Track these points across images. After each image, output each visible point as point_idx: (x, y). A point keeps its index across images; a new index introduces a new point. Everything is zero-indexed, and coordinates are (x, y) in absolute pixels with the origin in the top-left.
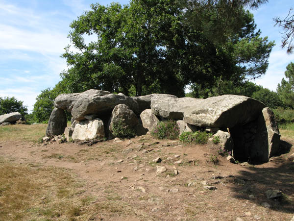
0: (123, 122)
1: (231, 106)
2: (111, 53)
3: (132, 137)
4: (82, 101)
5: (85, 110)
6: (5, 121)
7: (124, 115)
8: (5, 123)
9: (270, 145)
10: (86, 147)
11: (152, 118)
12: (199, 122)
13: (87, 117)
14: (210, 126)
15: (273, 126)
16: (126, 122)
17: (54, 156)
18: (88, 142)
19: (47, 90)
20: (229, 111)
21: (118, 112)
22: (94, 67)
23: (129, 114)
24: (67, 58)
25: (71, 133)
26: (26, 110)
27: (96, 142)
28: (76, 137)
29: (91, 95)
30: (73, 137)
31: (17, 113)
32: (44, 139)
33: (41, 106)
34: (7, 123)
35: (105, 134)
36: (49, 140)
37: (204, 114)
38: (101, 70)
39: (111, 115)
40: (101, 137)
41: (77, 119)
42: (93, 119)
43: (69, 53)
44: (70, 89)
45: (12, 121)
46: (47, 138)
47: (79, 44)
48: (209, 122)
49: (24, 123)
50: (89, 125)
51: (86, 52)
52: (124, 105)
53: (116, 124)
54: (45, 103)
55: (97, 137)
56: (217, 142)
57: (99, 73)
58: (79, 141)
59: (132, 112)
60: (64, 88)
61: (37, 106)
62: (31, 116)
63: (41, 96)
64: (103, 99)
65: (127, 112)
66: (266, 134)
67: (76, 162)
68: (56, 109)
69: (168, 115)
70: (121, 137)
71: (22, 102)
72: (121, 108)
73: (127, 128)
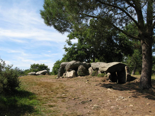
0: (82, 71)
1: (112, 66)
2: (82, 47)
3: (84, 76)
4: (69, 64)
5: (70, 67)
6: (41, 74)
7: (82, 69)
8: (41, 75)
9: (126, 78)
10: (69, 78)
11: (92, 70)
12: (102, 70)
13: (70, 70)
14: (105, 72)
15: (127, 72)
16: (83, 71)
17: (59, 81)
18: (70, 77)
19: (59, 61)
20: (111, 67)
21: (80, 68)
22: (75, 52)
23: (84, 69)
24: (65, 49)
25: (65, 75)
26: (49, 69)
27: (73, 77)
28: (67, 76)
29: (72, 62)
30: (66, 76)
31: (46, 71)
32: (57, 78)
33: (56, 68)
34: (42, 74)
35: (76, 75)
36: (59, 78)
37: (104, 68)
38: (77, 53)
39: (78, 69)
40: (74, 76)
41: (67, 70)
42: (72, 70)
43: (66, 47)
44: (66, 60)
45: (44, 74)
46: (58, 77)
47: (69, 44)
48: (105, 70)
49: (48, 75)
50: (71, 72)
51: (72, 47)
52: (82, 66)
53: (79, 72)
54: (57, 66)
55: (73, 76)
56: (106, 76)
57: (77, 55)
58: (67, 77)
59: (85, 68)
60: (64, 60)
61: (54, 68)
62: (51, 73)
63: (56, 63)
64: (75, 64)
65: (83, 68)
66: (126, 74)
67: (65, 82)
68: (61, 67)
69: (95, 69)
70: (81, 76)
71: (47, 66)
72: (81, 67)
73: (83, 73)
